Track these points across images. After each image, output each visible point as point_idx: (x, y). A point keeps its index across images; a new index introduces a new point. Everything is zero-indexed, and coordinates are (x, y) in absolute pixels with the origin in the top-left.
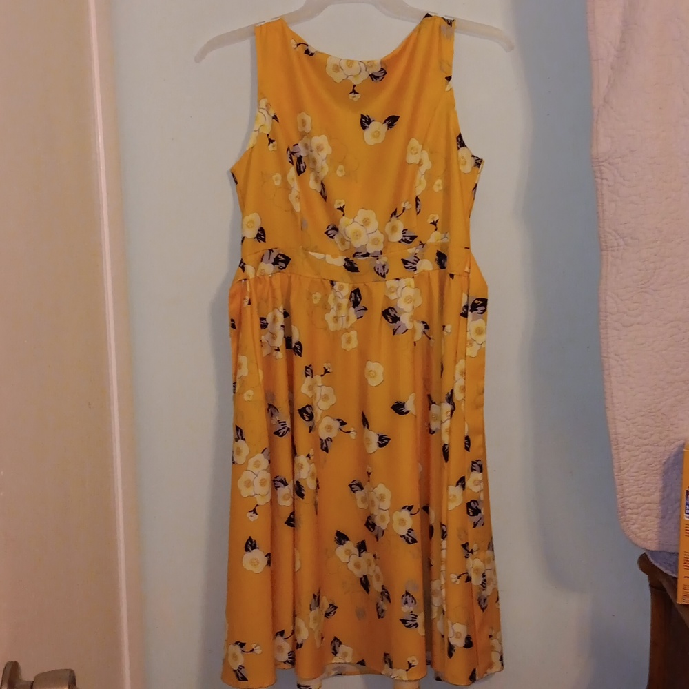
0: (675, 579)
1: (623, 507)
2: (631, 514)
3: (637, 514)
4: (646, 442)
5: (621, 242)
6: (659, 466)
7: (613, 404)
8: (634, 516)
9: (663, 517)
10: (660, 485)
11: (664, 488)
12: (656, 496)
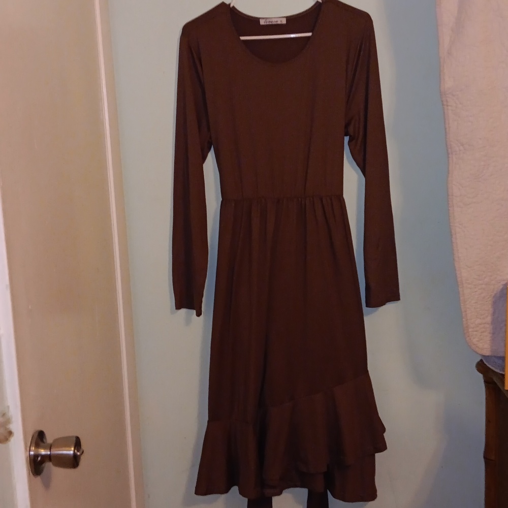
0: (503, 376)
1: (467, 327)
2: (473, 331)
3: (476, 331)
4: (481, 282)
5: (461, 148)
6: (490, 299)
7: (459, 257)
8: (475, 333)
9: (493, 334)
10: (491, 310)
11: (494, 313)
12: (489, 319)
